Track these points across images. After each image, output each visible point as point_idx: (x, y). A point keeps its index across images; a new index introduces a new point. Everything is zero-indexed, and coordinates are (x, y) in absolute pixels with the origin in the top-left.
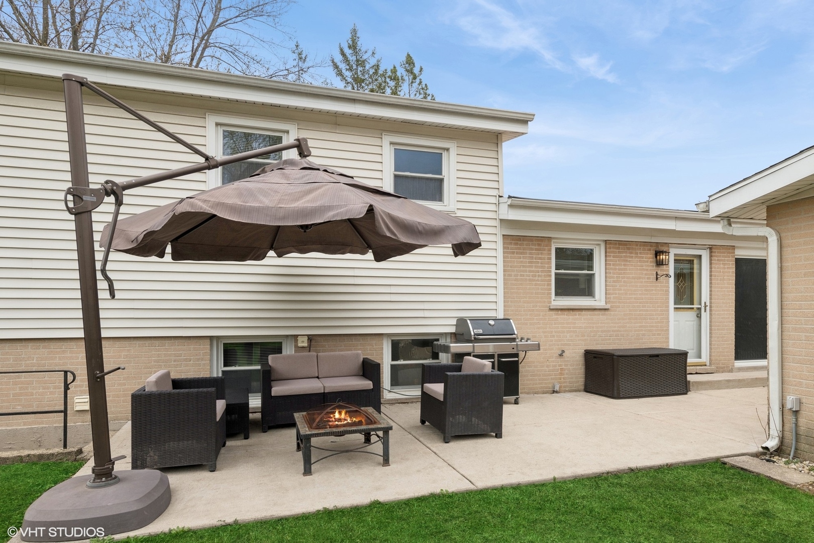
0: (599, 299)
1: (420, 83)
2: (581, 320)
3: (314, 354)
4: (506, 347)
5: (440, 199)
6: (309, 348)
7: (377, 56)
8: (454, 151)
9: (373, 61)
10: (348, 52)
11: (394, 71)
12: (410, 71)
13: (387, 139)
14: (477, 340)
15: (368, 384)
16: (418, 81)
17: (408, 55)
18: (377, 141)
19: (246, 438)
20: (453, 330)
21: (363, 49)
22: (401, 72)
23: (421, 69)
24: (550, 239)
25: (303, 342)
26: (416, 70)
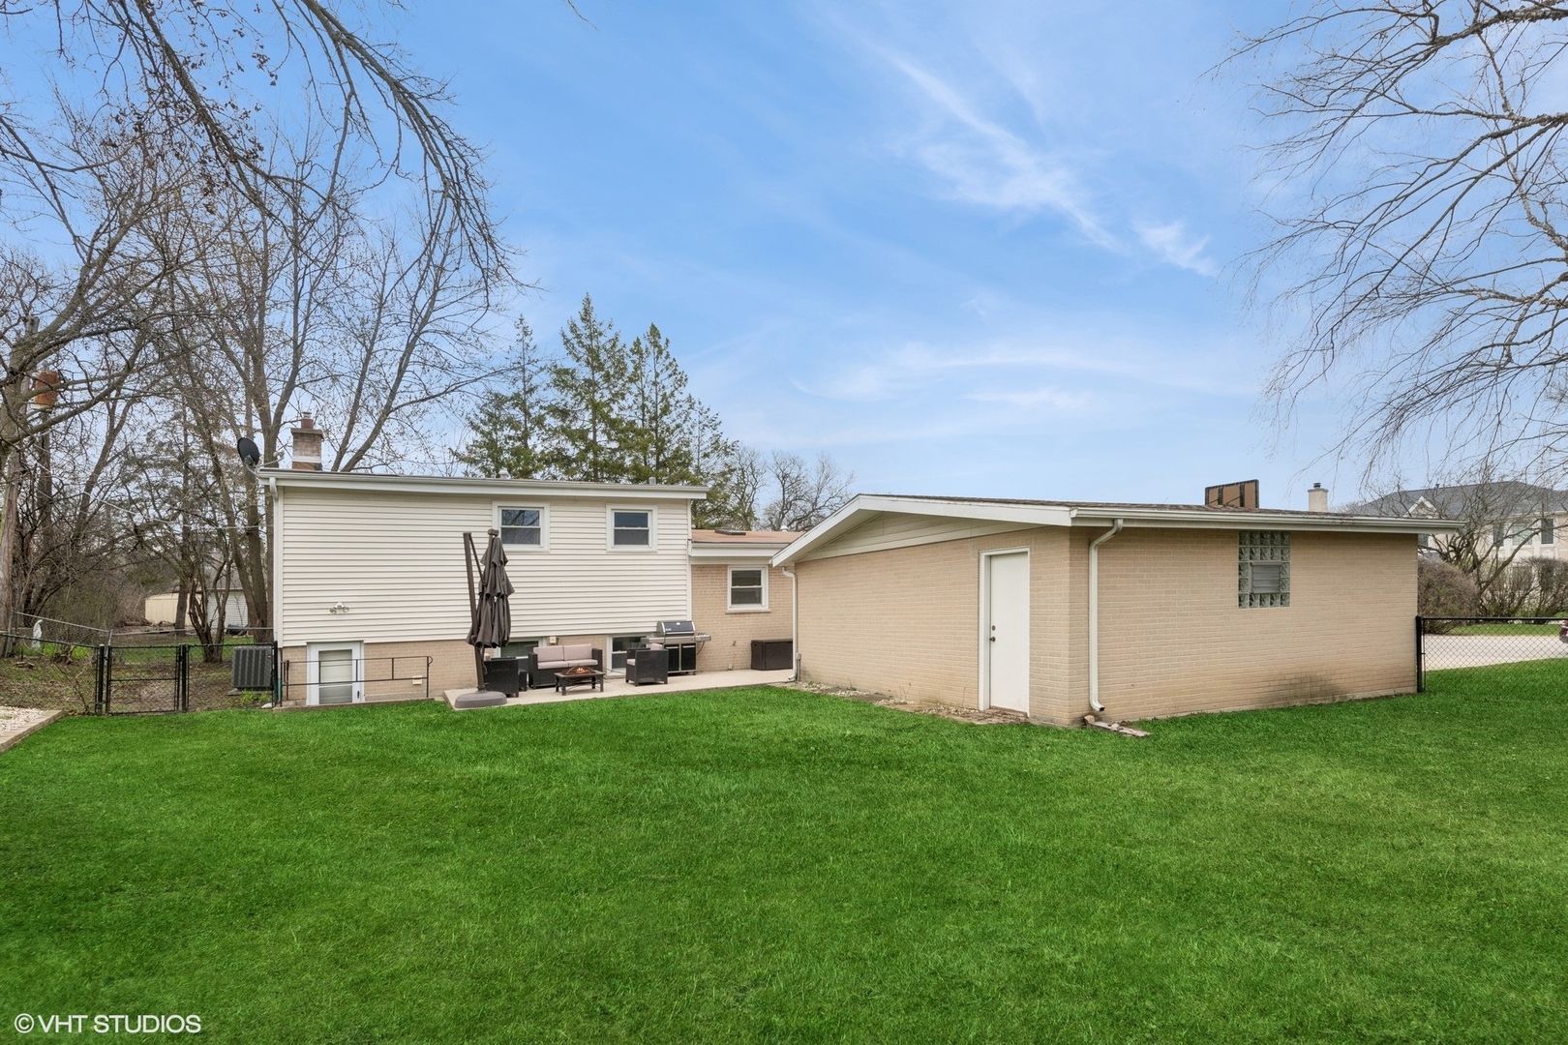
0: (765, 605)
1: (667, 356)
2: (749, 620)
3: (560, 646)
4: (687, 639)
5: (647, 543)
6: (557, 644)
7: (615, 329)
8: (655, 512)
9: (610, 335)
10: (580, 325)
11: (637, 343)
12: (656, 345)
13: (609, 508)
14: (667, 635)
15: (595, 662)
16: (664, 354)
17: (653, 326)
18: (603, 509)
19: (517, 696)
20: (655, 630)
21: (598, 321)
22: (645, 344)
23: (667, 341)
24: (726, 566)
25: (553, 640)
26: (662, 342)
